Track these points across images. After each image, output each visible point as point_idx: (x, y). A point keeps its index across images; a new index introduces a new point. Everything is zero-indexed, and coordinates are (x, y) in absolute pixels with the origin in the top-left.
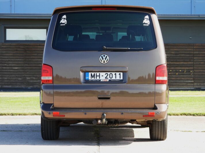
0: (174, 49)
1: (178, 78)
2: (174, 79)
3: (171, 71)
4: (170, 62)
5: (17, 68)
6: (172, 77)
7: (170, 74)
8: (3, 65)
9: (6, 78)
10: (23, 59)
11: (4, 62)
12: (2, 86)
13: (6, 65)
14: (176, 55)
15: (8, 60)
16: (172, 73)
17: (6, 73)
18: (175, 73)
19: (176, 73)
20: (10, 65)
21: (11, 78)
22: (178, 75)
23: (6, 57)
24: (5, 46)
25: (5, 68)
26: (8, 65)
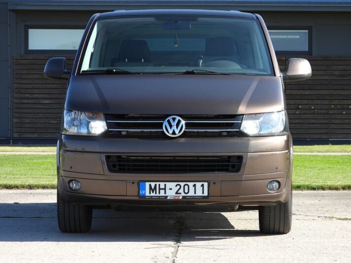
0: (339, 67)
1: (346, 121)
2: (339, 122)
3: (333, 106)
4: (332, 91)
5: (48, 102)
6: (334, 118)
7: (330, 112)
8: (23, 96)
9: (27, 121)
10: (59, 84)
11: (25, 90)
12: (20, 135)
13: (27, 95)
14: (342, 78)
15: (31, 86)
16: (336, 112)
17: (27, 111)
18: (341, 111)
19: (343, 112)
20: (35, 96)
21: (38, 119)
22: (346, 115)
23: (27, 81)
24: (25, 62)
25: (25, 101)
26: (30, 96)
